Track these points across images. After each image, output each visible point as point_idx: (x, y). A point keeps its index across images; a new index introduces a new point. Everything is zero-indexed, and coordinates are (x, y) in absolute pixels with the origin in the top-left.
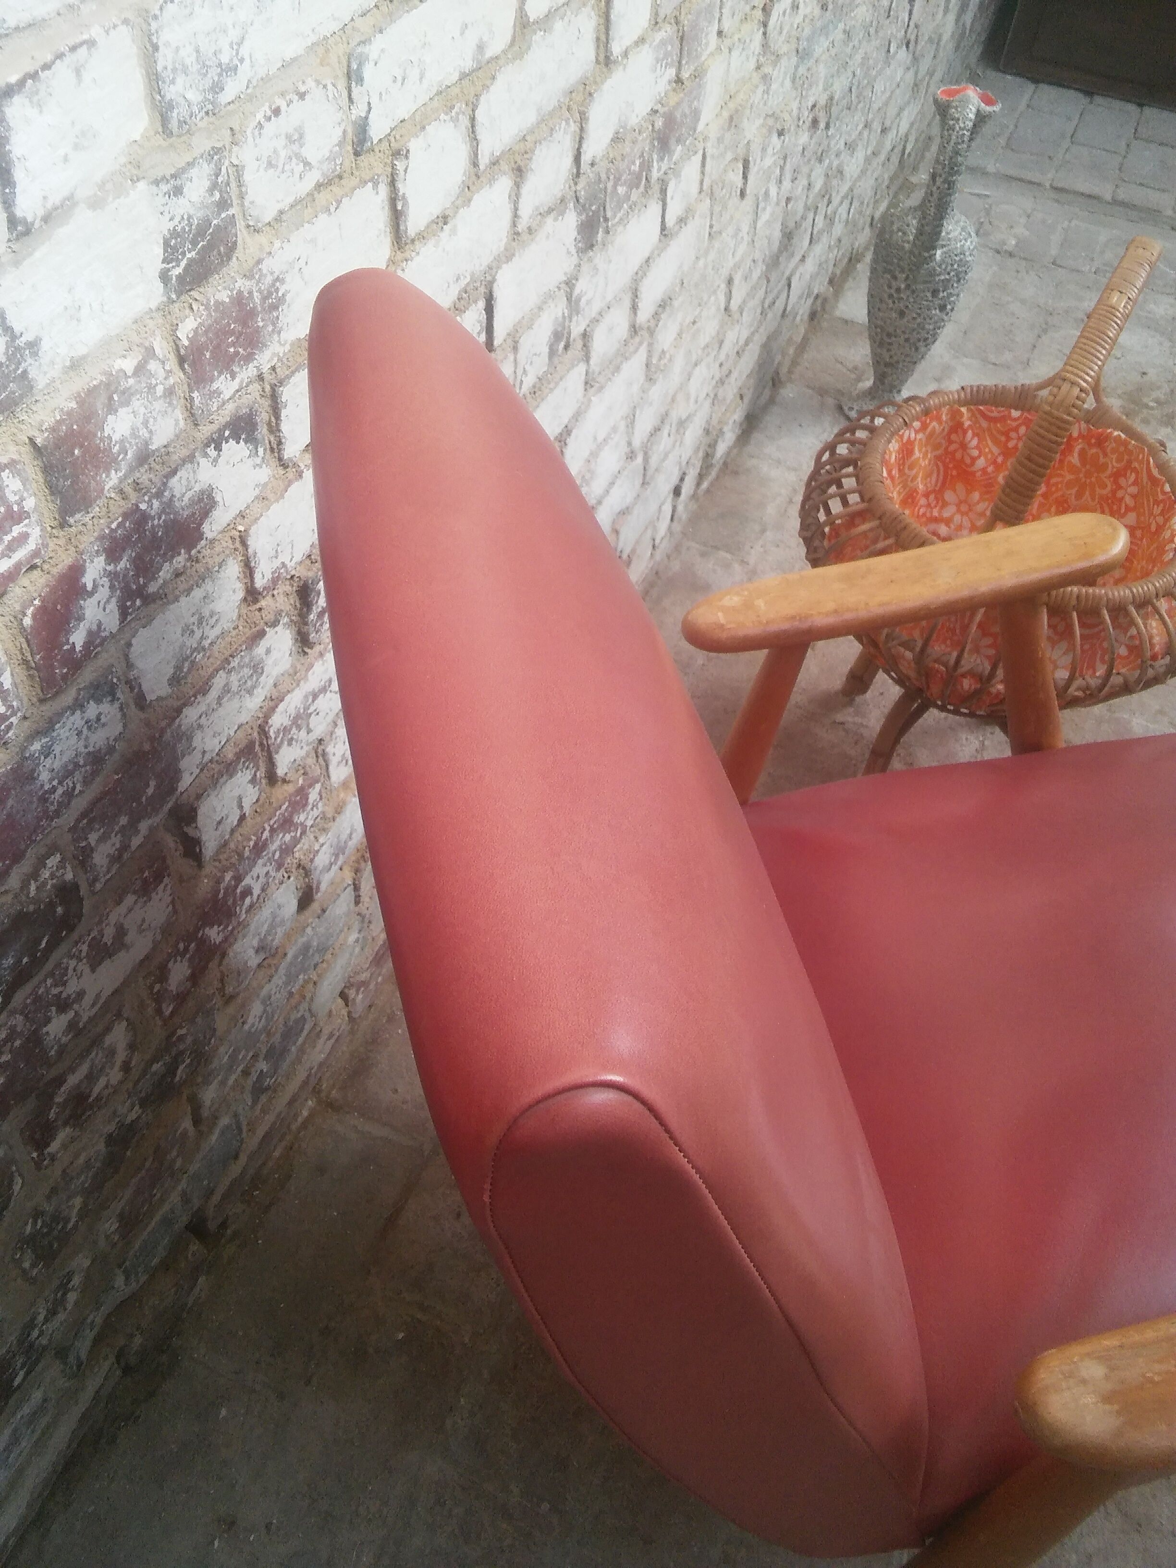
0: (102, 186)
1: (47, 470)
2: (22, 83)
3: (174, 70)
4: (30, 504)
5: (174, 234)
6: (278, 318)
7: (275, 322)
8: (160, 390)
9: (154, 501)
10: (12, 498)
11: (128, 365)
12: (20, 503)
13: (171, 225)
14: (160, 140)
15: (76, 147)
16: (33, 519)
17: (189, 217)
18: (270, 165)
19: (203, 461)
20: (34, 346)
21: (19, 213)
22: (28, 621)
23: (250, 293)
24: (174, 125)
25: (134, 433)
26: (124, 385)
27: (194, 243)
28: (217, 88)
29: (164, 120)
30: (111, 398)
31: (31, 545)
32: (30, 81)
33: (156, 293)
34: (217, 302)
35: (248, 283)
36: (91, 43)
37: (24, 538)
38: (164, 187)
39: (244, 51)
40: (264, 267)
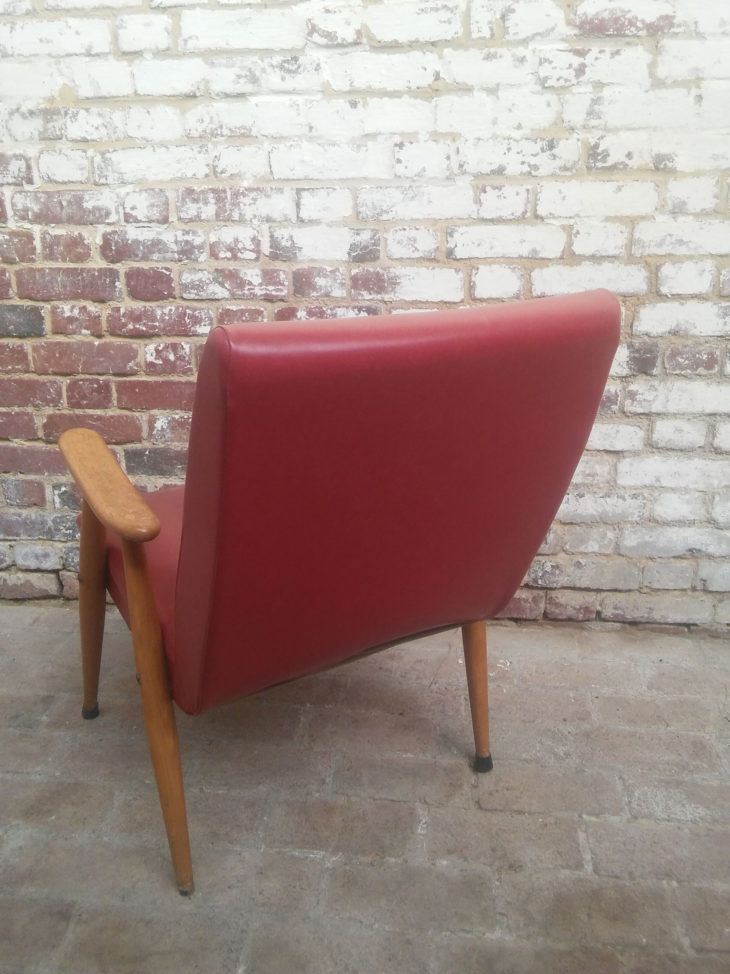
0: (332, 222)
1: (294, 278)
2: (308, 189)
3: (363, 204)
4: (286, 283)
5: (354, 244)
6: (395, 288)
7: (393, 289)
8: (338, 281)
9: (329, 310)
10: (282, 279)
11: (329, 269)
12: (284, 281)
13: (354, 242)
14: (355, 219)
15: (324, 210)
16: (286, 288)
17: (361, 242)
18: (399, 242)
19: (351, 311)
20: (300, 249)
21: (300, 216)
22: (276, 311)
23: (383, 275)
24: (360, 217)
25: (326, 286)
26: (325, 272)
27: (361, 250)
28: (380, 214)
29: (357, 216)
30: (319, 273)
31: (283, 294)
32: (311, 190)
33: (345, 257)
34: (367, 270)
35: (382, 271)
36: (334, 189)
37: (282, 290)
38: (353, 231)
39: (393, 209)
40: (391, 270)
